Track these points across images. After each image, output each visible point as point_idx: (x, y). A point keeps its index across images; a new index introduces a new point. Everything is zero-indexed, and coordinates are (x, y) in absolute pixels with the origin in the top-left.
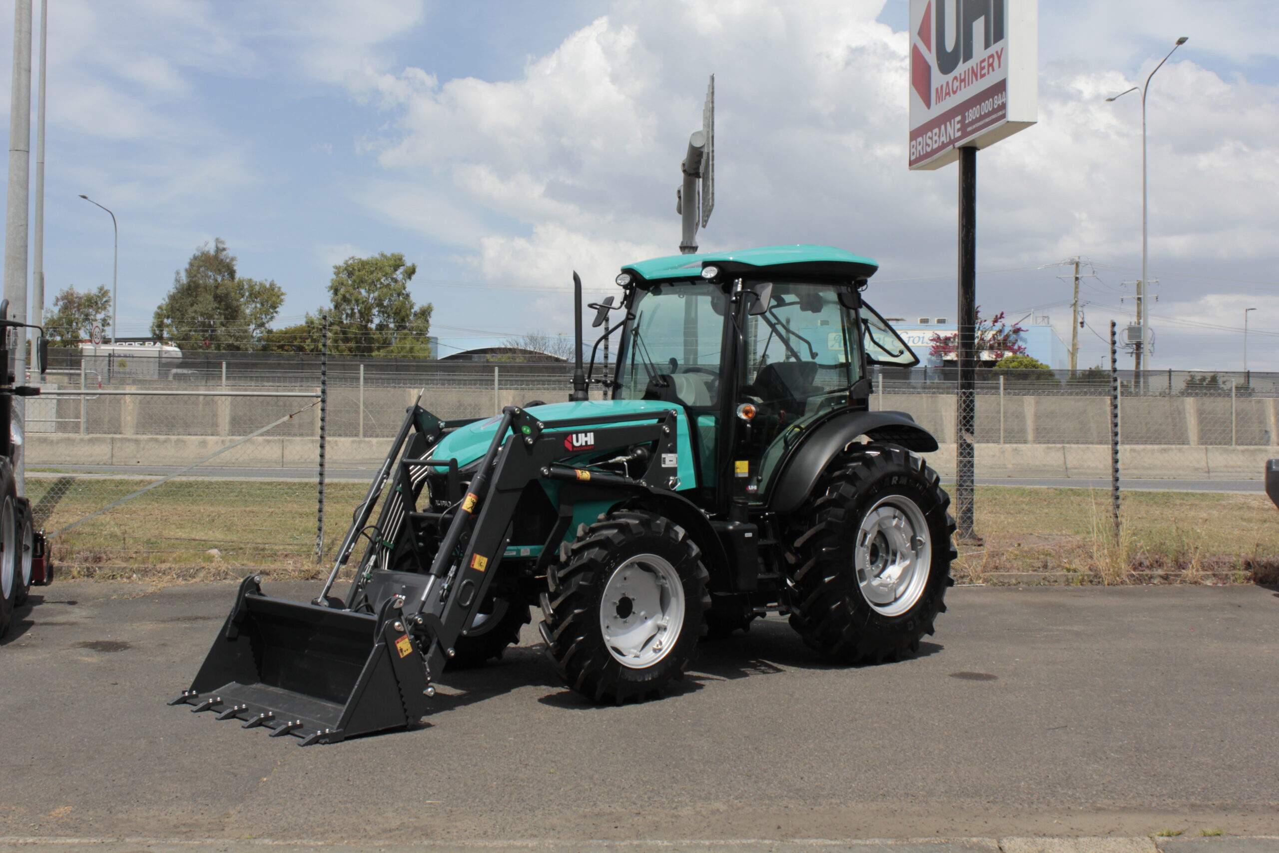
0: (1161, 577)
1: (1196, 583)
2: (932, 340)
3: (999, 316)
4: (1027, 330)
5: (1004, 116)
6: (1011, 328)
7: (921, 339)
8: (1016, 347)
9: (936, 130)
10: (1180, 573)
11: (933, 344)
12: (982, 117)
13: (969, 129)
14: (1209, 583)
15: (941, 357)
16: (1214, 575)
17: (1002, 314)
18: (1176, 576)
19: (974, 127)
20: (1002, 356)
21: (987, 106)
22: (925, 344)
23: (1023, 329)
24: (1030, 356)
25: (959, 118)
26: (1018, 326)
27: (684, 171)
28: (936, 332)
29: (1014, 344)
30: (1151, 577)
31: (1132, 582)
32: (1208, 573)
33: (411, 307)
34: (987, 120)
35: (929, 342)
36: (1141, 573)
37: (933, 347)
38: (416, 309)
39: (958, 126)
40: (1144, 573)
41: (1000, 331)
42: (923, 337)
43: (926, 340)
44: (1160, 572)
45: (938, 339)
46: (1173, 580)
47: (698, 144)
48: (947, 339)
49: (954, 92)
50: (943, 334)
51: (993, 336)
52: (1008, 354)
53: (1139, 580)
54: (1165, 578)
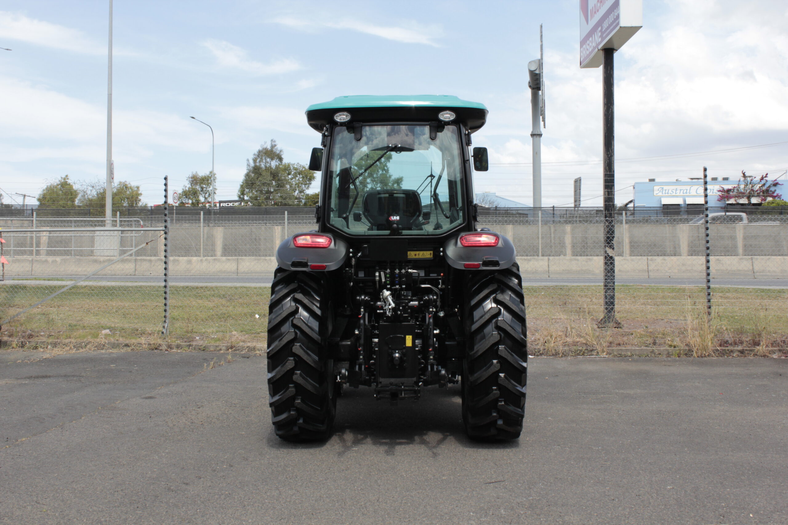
0: (739, 351)
1: (764, 356)
2: (719, 191)
3: (764, 176)
4: (783, 184)
5: (618, 24)
6: (771, 183)
7: (712, 191)
8: (775, 194)
9: (591, 39)
10: (754, 348)
11: (720, 193)
12: (610, 26)
13: (604, 35)
14: (775, 356)
15: (725, 201)
16: (780, 350)
17: (767, 174)
18: (751, 350)
19: (606, 33)
20: (765, 200)
21: (611, 18)
22: (714, 194)
23: (780, 183)
24: (785, 200)
25: (600, 29)
26: (776, 182)
27: (530, 86)
28: (723, 186)
29: (774, 193)
30: (732, 351)
31: (717, 355)
32: (775, 349)
33: (390, 176)
34: (611, 28)
35: (717, 192)
36: (724, 348)
37: (720, 196)
38: (393, 178)
39: (600, 34)
40: (727, 348)
41: (764, 185)
42: (713, 189)
43: (715, 191)
44: (740, 348)
45: (723, 191)
46: (748, 353)
47: (533, 69)
48: (729, 191)
49: (598, 11)
50: (726, 187)
51: (760, 187)
52: (770, 199)
53: (722, 353)
54: (742, 352)
